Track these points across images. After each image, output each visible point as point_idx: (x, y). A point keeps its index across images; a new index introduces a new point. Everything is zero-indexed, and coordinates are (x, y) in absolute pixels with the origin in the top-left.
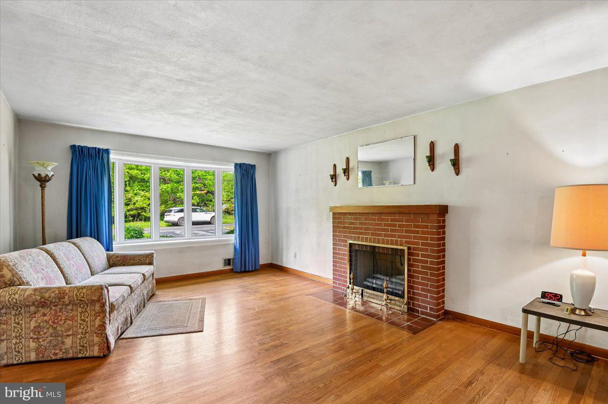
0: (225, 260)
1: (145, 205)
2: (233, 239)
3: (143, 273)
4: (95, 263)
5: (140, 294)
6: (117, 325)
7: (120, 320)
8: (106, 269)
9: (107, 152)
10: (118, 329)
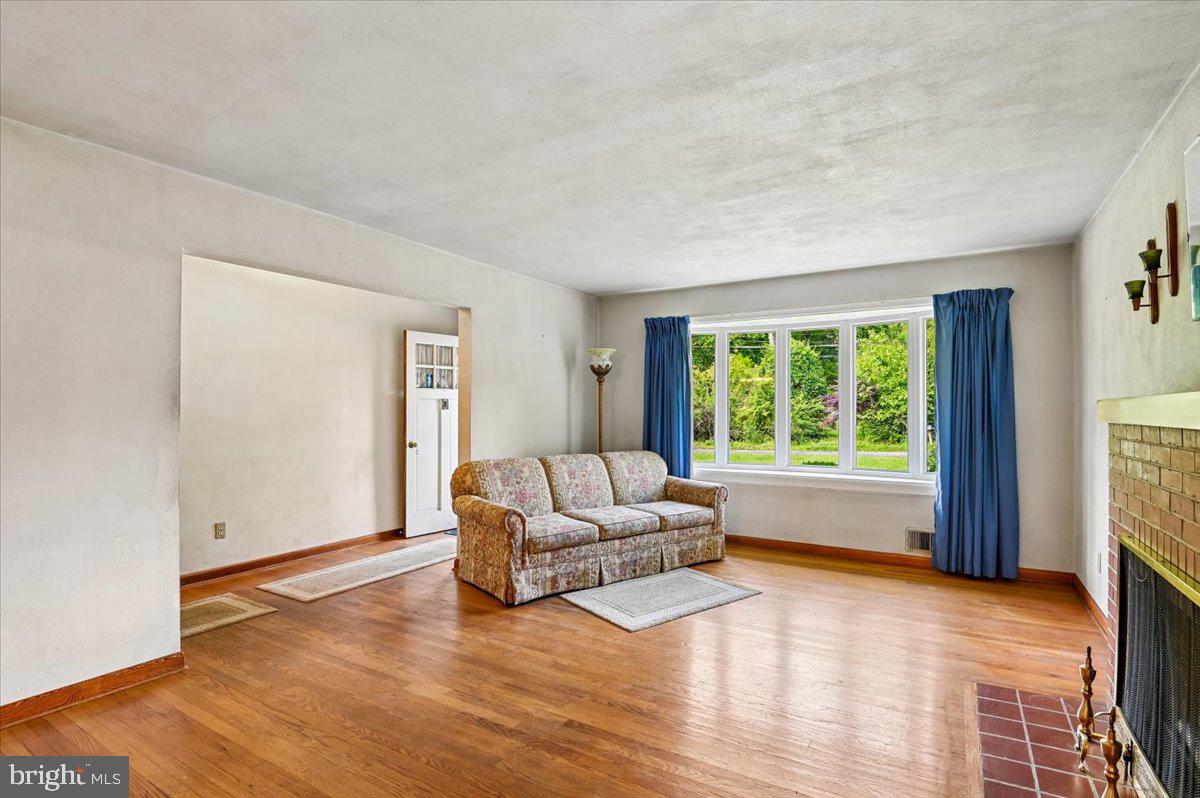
0: (912, 534)
3: (662, 515)
4: (627, 489)
5: (647, 547)
6: (549, 573)
7: (562, 568)
8: (652, 501)
9: (684, 321)
10: (554, 580)
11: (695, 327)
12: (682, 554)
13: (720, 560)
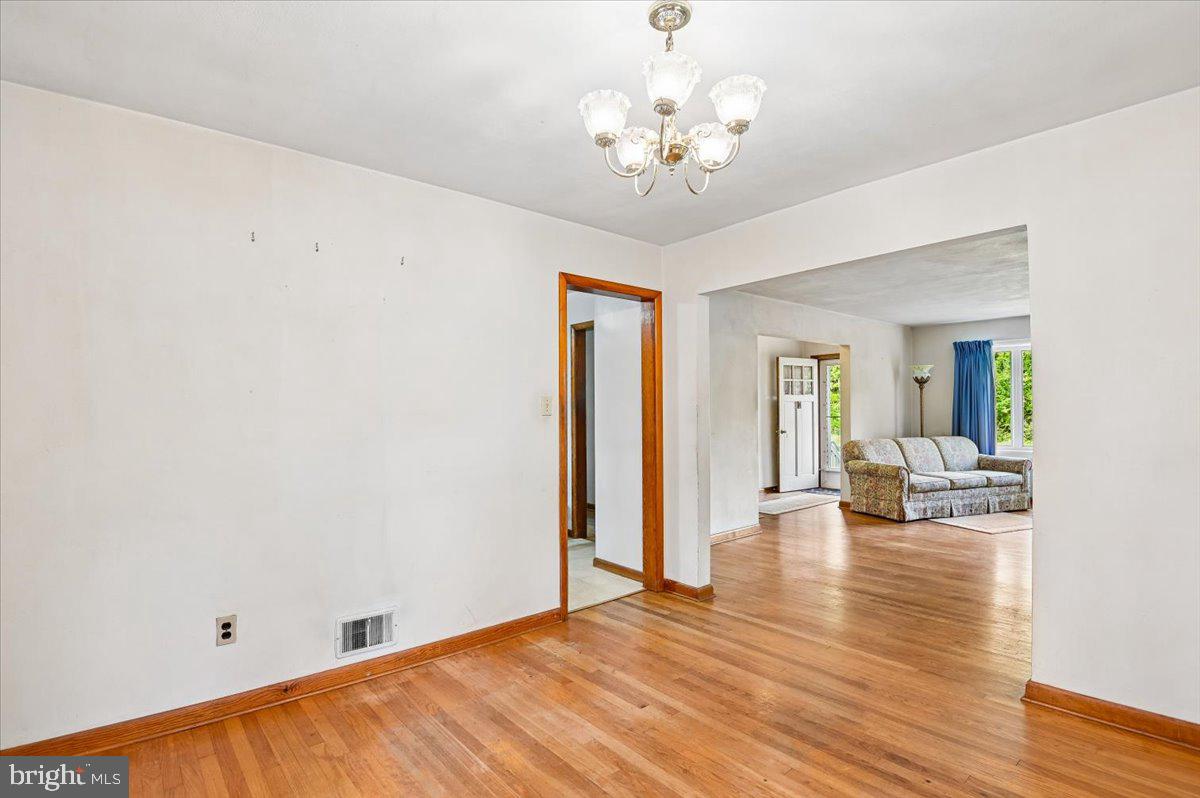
3: (986, 477)
4: (953, 461)
5: (978, 496)
6: (923, 506)
7: (929, 504)
8: (970, 470)
9: (988, 343)
10: (925, 510)
11: (995, 348)
12: (1001, 503)
13: (1026, 510)
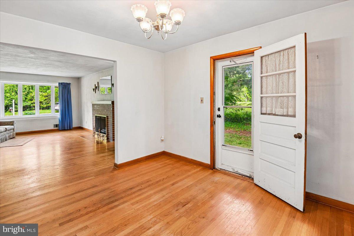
0: (54, 125)
1: (42, 101)
2: (58, 115)
3: (5, 128)
12: (9, 136)
13: (15, 137)
